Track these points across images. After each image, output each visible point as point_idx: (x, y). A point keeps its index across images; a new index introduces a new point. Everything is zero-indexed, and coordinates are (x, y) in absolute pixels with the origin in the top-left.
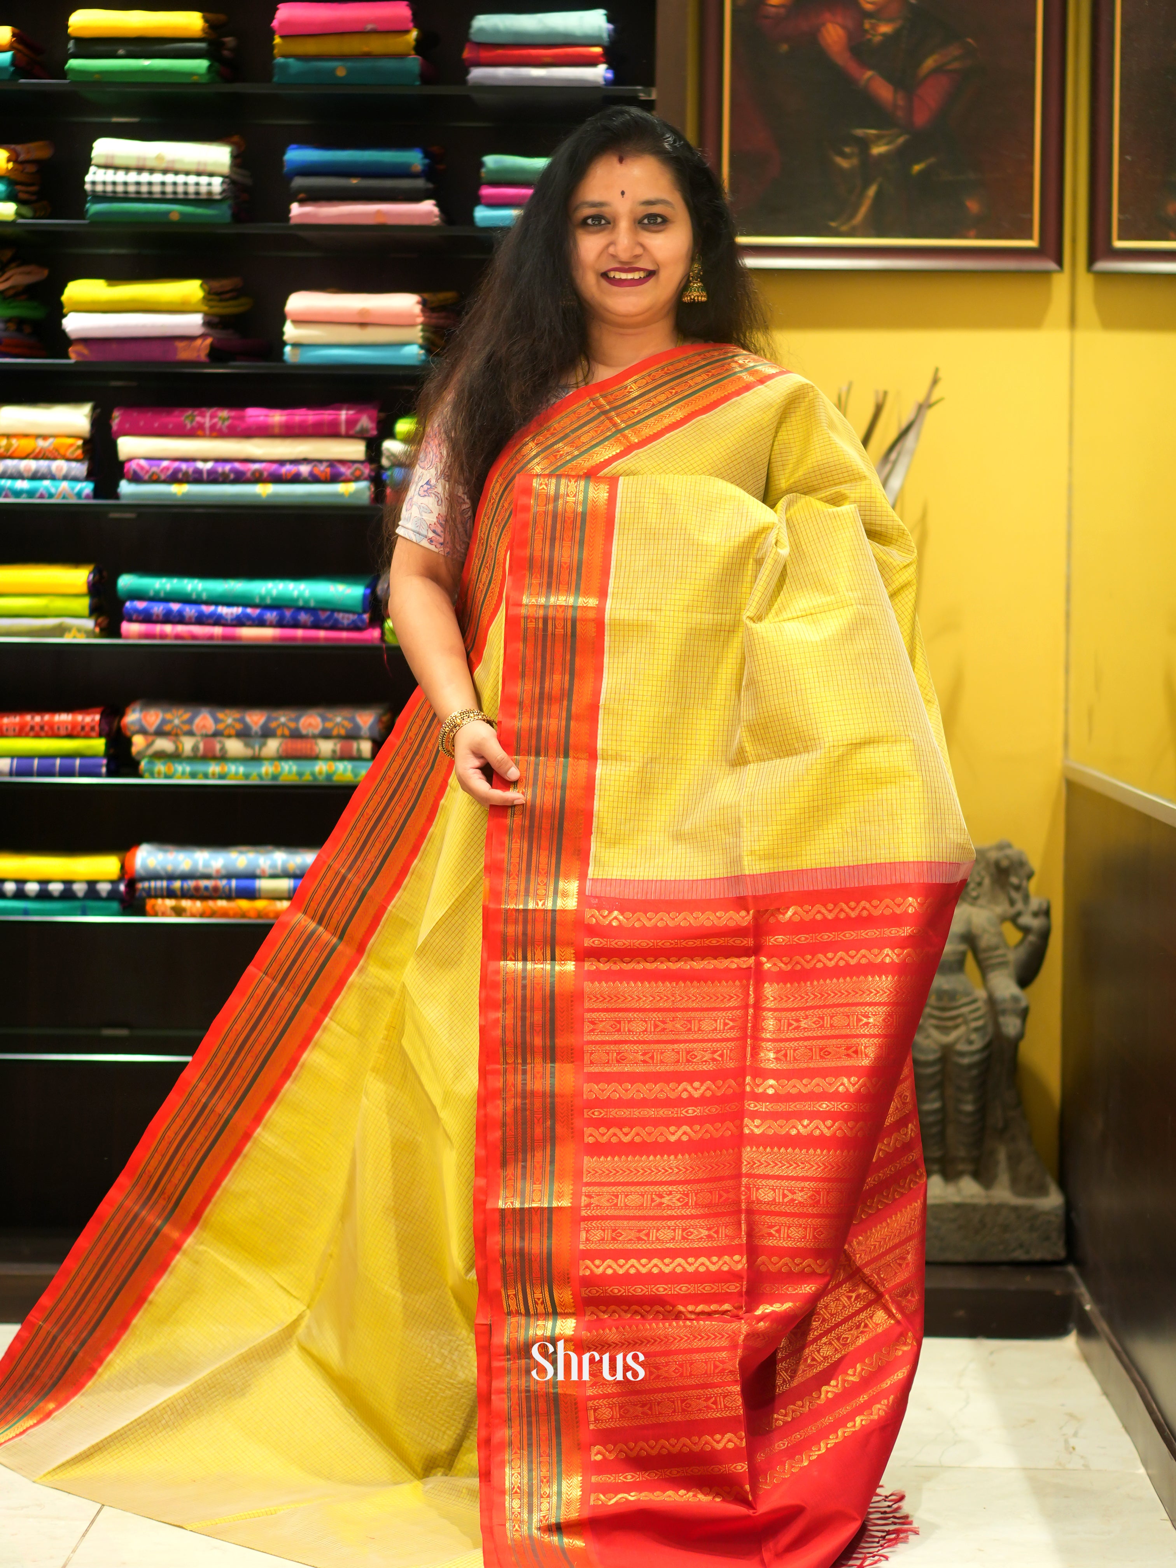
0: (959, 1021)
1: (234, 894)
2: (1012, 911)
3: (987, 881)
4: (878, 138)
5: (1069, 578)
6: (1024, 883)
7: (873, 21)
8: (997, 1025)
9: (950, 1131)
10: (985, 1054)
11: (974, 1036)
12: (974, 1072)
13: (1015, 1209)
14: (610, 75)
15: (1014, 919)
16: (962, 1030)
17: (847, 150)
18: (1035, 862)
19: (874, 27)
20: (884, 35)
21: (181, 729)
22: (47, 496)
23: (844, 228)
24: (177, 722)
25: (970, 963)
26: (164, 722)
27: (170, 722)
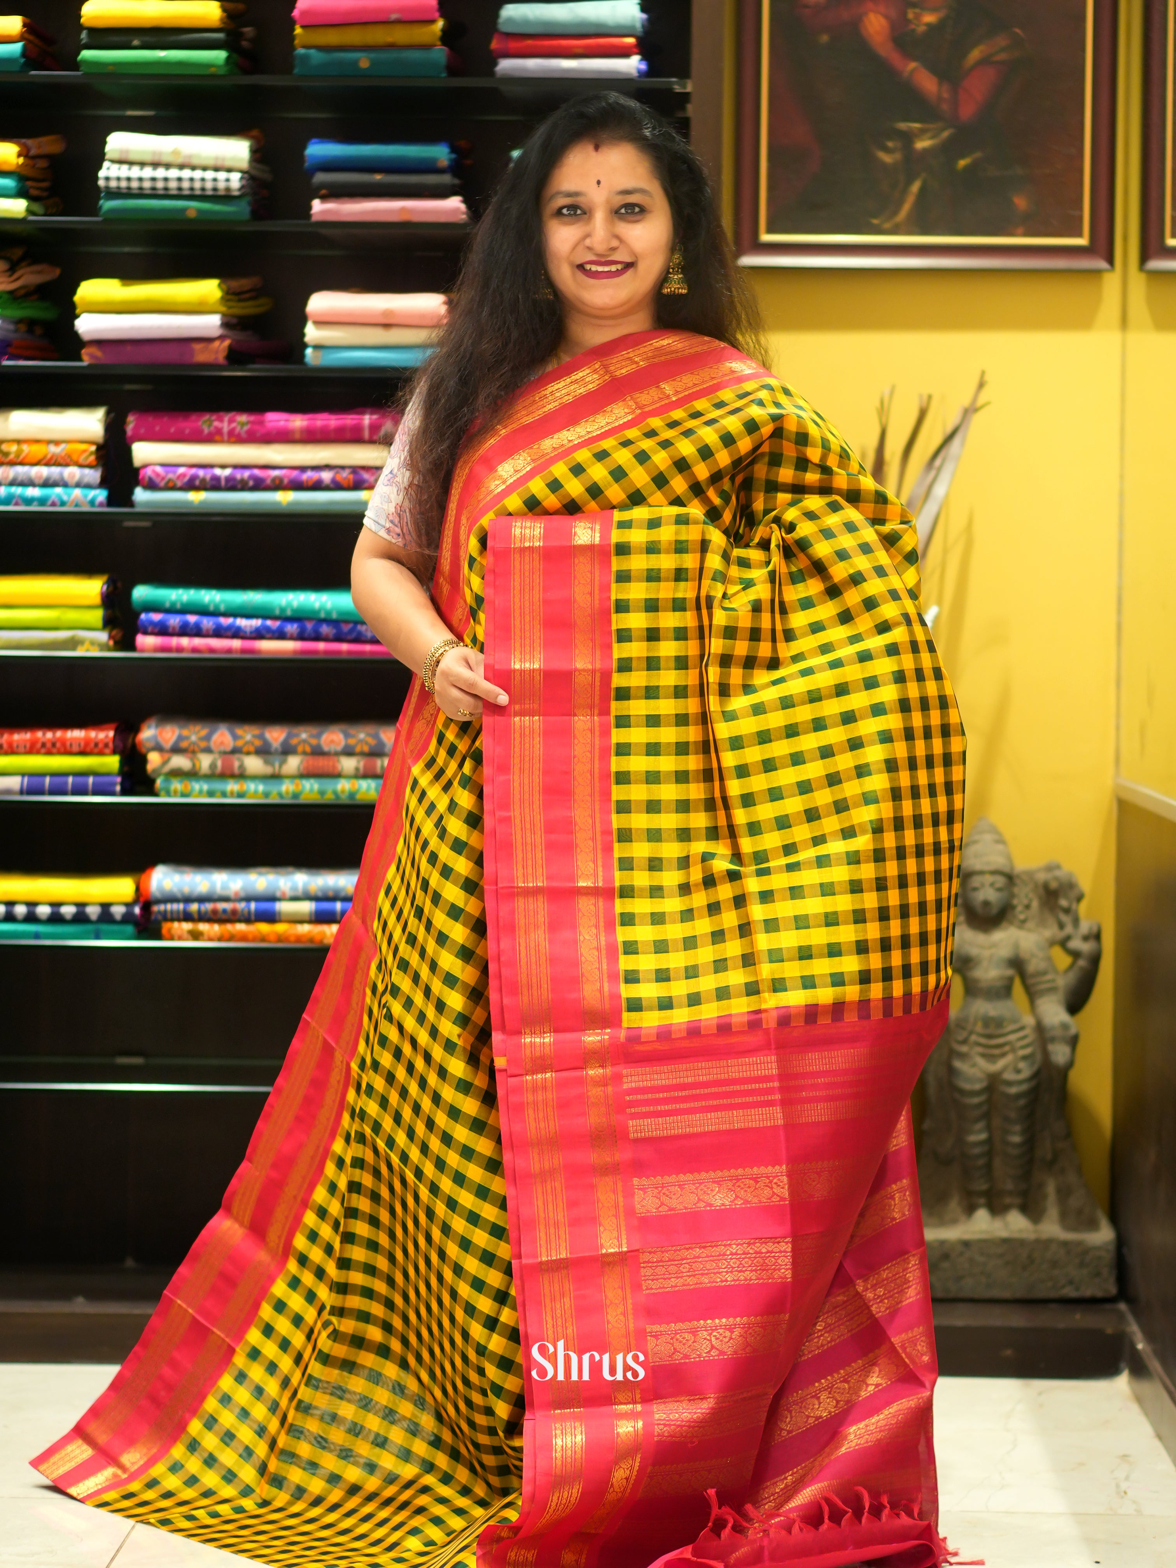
0: (1007, 1048)
1: (253, 917)
2: (1061, 935)
3: (1035, 904)
4: (923, 131)
5: (1120, 589)
6: (1074, 906)
7: (917, 10)
8: (1046, 1054)
9: (997, 1162)
10: (1033, 1083)
11: (1022, 1065)
12: (1022, 1102)
13: (1065, 1244)
14: (643, 66)
15: (1063, 943)
16: (1009, 1058)
17: (890, 144)
18: (1085, 884)
19: (918, 17)
20: (929, 25)
21: (198, 746)
22: (59, 503)
23: (887, 226)
24: (194, 738)
25: (1018, 988)
26: (180, 738)
27: (187, 738)
